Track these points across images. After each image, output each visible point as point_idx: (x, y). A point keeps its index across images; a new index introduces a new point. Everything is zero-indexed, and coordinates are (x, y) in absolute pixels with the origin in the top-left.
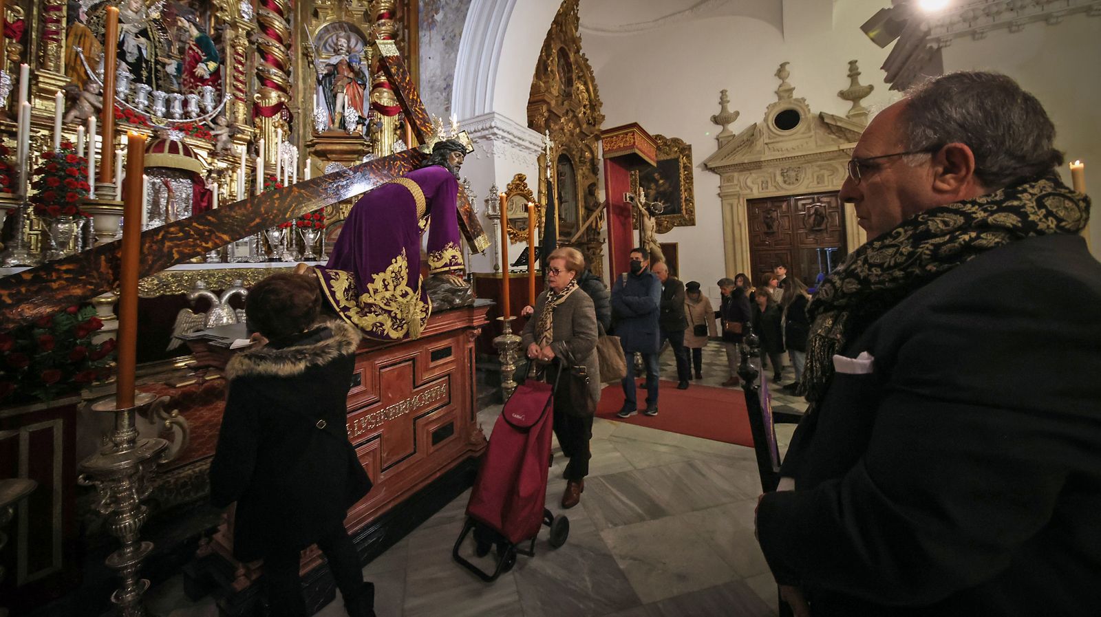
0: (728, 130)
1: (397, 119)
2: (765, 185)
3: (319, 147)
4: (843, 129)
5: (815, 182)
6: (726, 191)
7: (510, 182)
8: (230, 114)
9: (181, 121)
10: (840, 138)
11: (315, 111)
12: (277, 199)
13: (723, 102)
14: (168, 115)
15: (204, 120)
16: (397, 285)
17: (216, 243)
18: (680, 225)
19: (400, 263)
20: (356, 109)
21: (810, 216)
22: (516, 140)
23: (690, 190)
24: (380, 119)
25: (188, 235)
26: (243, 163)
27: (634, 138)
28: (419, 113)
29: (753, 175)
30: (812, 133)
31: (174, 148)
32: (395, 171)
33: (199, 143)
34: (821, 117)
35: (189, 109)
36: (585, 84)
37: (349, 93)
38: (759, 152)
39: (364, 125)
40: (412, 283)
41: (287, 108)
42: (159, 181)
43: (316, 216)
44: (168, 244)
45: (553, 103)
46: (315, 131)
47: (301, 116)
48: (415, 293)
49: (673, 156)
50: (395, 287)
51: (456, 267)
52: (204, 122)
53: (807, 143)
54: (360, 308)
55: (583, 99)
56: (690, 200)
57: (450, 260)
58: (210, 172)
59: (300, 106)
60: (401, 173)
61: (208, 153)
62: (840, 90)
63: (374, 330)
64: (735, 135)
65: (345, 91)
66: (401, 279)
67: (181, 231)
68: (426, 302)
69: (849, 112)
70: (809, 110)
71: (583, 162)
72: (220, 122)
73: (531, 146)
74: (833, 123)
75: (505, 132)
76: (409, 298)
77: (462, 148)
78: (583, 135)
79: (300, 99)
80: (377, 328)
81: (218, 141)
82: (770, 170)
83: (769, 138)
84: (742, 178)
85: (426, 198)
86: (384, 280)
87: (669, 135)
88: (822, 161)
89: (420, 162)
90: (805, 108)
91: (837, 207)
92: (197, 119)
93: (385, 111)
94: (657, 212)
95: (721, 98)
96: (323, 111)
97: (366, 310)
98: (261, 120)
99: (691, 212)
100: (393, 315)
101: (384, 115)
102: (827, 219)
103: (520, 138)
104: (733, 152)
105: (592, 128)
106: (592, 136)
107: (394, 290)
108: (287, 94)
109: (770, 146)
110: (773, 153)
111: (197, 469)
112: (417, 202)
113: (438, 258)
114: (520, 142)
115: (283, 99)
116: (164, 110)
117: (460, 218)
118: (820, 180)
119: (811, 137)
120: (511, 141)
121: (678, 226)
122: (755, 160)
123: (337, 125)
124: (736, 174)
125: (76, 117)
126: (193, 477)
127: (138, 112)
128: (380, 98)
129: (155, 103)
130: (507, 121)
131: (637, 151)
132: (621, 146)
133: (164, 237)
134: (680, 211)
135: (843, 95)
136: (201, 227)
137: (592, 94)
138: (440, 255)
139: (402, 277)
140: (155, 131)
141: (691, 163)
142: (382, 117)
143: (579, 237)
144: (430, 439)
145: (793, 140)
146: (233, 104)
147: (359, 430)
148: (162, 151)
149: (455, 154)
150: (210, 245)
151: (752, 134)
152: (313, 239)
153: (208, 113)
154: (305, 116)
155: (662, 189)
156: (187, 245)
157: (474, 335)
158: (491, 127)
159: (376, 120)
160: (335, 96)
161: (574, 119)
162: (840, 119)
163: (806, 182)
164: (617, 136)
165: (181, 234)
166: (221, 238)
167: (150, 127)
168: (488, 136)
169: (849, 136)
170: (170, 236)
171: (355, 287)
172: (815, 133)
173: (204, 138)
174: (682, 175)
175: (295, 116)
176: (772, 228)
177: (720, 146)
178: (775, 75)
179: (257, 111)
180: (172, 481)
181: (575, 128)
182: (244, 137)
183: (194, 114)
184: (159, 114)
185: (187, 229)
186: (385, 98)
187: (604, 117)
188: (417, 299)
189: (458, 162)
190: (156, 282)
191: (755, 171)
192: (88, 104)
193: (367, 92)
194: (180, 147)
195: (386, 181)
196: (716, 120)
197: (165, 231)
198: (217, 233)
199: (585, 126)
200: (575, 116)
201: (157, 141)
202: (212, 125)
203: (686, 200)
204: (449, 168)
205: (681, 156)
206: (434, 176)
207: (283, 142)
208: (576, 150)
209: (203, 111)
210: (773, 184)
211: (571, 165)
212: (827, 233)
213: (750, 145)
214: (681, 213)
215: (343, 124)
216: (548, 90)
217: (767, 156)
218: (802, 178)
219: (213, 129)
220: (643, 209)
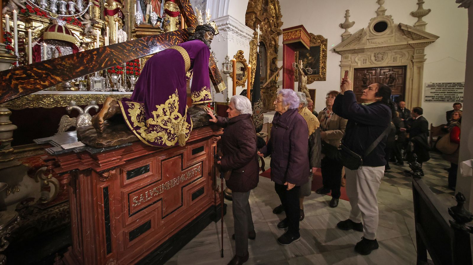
0: (348, 31)
1: (177, 19)
2: (365, 61)
3: (138, 33)
4: (411, 33)
5: (392, 61)
6: (344, 64)
7: (235, 55)
8: (92, 13)
9: (66, 16)
10: (408, 37)
11: (136, 14)
12: (95, 55)
13: (347, 16)
14: (58, 12)
15: (78, 16)
16: (172, 112)
17: (51, 82)
18: (318, 80)
19: (174, 98)
20: (156, 13)
21: (387, 78)
22: (239, 32)
23: (325, 63)
24: (169, 18)
25: (29, 76)
26: (98, 39)
27: (300, 34)
28: (188, 8)
29: (359, 56)
30: (394, 34)
31: (60, 29)
32: (172, 42)
33: (75, 28)
34: (400, 26)
35: (70, 9)
36: (274, 5)
37: (153, 4)
38: (364, 44)
39: (161, 22)
40: (181, 111)
41: (121, 11)
42: (54, 47)
43: (136, 69)
44: (14, 82)
45: (258, 13)
46: (136, 24)
47: (129, 17)
48: (183, 116)
49: (317, 45)
50: (171, 113)
51: (208, 101)
52: (78, 17)
53: (390, 40)
54: (147, 127)
55: (272, 13)
56: (324, 68)
57: (204, 97)
58: (81, 43)
59: (128, 11)
60: (176, 43)
61: (80, 34)
62: (412, 11)
63: (156, 141)
64: (351, 34)
65: (151, 3)
66: (174, 108)
67: (24, 73)
68: (189, 123)
69: (415, 24)
70: (393, 22)
71: (271, 46)
72: (86, 17)
73: (247, 36)
74: (406, 29)
75: (234, 27)
76: (179, 119)
77: (213, 30)
78: (272, 32)
79: (129, 7)
80: (158, 140)
81: (85, 27)
82: (369, 53)
83: (370, 37)
84: (353, 57)
85: (191, 59)
86: (164, 109)
87: (316, 34)
88: (397, 50)
89: (188, 37)
90: (391, 21)
91: (402, 74)
92: (74, 15)
93: (171, 14)
94: (309, 73)
95: (346, 14)
96: (140, 13)
97: (151, 129)
98: (108, 18)
99: (324, 74)
100: (168, 131)
101: (170, 16)
102: (396, 80)
103: (241, 31)
104: (349, 43)
105: (277, 29)
106: (276, 32)
107: (170, 115)
108: (122, 4)
109: (370, 41)
110: (372, 44)
111: (61, 209)
112: (186, 61)
113: (197, 96)
114: (241, 33)
115: (119, 6)
116: (56, 9)
117: (210, 73)
118: (395, 59)
119: (392, 36)
120: (237, 32)
121: (317, 81)
122: (361, 48)
123: (147, 21)
124: (350, 55)
125: (8, 11)
126: (59, 214)
127: (42, 10)
128: (169, 7)
129: (51, 5)
130: (235, 21)
131: (301, 41)
132: (293, 38)
133: (11, 77)
134: (318, 73)
135: (413, 14)
136: (40, 71)
137: (277, 10)
138: (199, 94)
139: (175, 107)
140: (51, 20)
141: (326, 48)
142: (170, 17)
143: (267, 85)
144: (191, 198)
145: (383, 38)
146: (93, 8)
147: (148, 197)
148: (54, 31)
149: (208, 33)
150: (47, 83)
151: (361, 34)
152: (135, 81)
153: (80, 12)
154: (131, 16)
155: (310, 62)
156: (29, 83)
157: (216, 140)
158: (227, 24)
159: (166, 19)
160: (146, 6)
161: (268, 23)
162: (410, 27)
163: (387, 61)
164: (291, 32)
165: (24, 76)
166: (56, 79)
167: (48, 18)
168: (225, 29)
169: (414, 36)
170: (15, 76)
171: (145, 113)
172: (395, 35)
173: (78, 25)
174: (321, 55)
175: (126, 16)
176: (366, 84)
177: (343, 40)
178: (377, 2)
179: (106, 13)
180: (46, 216)
181: (268, 28)
182: (99, 26)
183: (72, 12)
184: (54, 11)
185: (29, 72)
186: (171, 7)
187: (283, 23)
188: (184, 121)
189: (210, 39)
190: (52, 100)
191: (360, 54)
192: (14, 4)
193: (162, 4)
194: (64, 29)
195: (168, 47)
196: (342, 26)
197: (11, 73)
198: (52, 76)
199: (273, 27)
200: (269, 22)
201: (52, 25)
202: (83, 19)
203: (322, 68)
204: (205, 41)
205: (322, 45)
206: (196, 45)
207: (119, 29)
208: (268, 40)
209: (77, 11)
210: (369, 61)
211: (265, 48)
212: (395, 87)
213: (359, 40)
214: (319, 74)
215: (150, 21)
216: (256, 6)
217: (368, 46)
218: (385, 59)
219: (83, 21)
220: (302, 71)
